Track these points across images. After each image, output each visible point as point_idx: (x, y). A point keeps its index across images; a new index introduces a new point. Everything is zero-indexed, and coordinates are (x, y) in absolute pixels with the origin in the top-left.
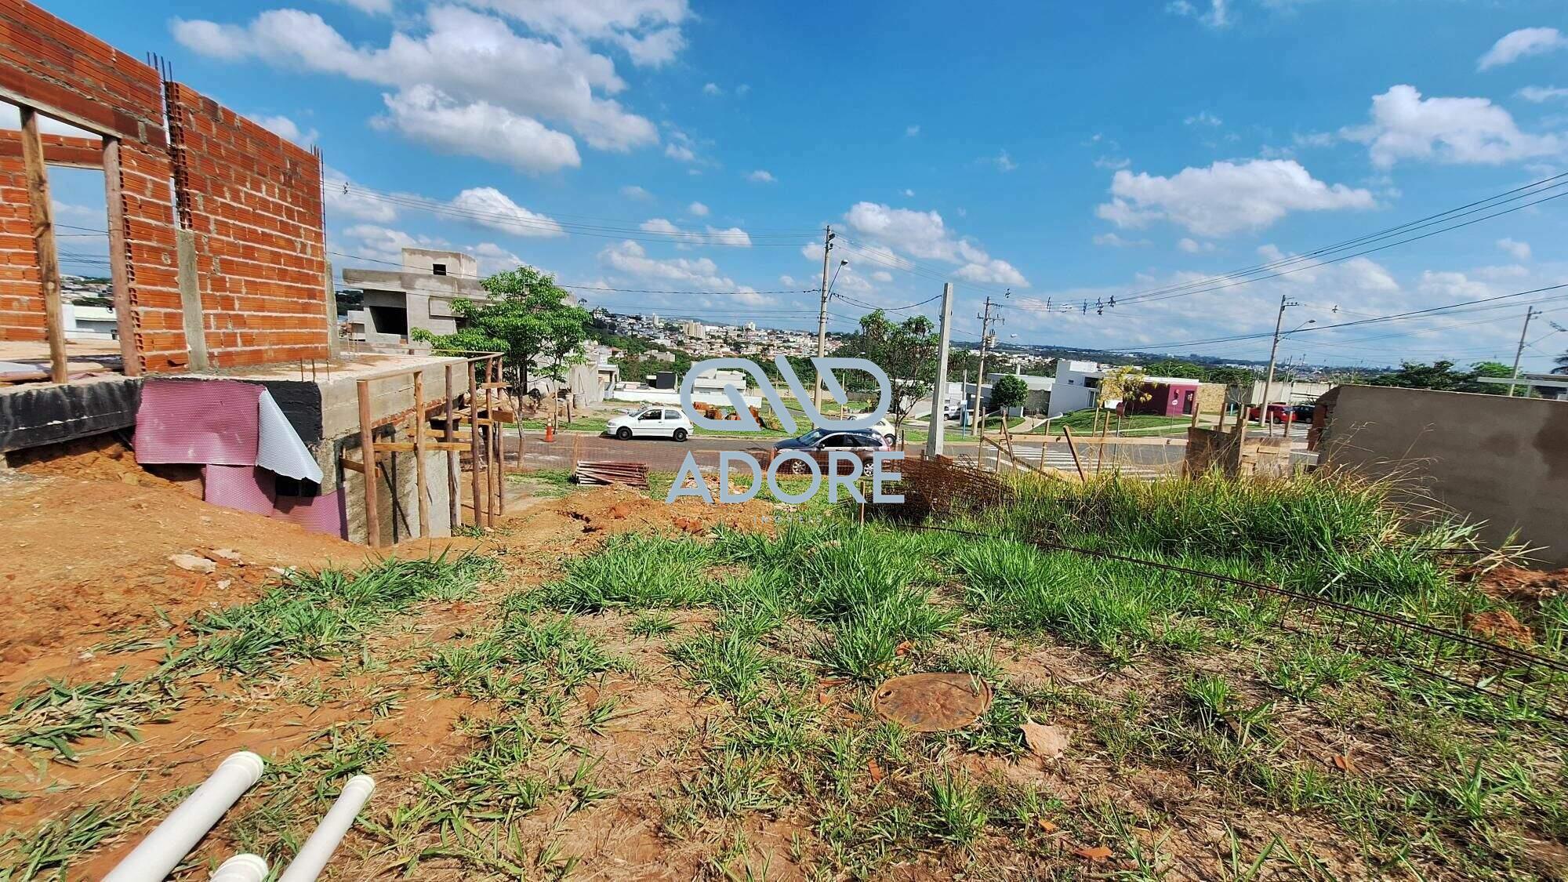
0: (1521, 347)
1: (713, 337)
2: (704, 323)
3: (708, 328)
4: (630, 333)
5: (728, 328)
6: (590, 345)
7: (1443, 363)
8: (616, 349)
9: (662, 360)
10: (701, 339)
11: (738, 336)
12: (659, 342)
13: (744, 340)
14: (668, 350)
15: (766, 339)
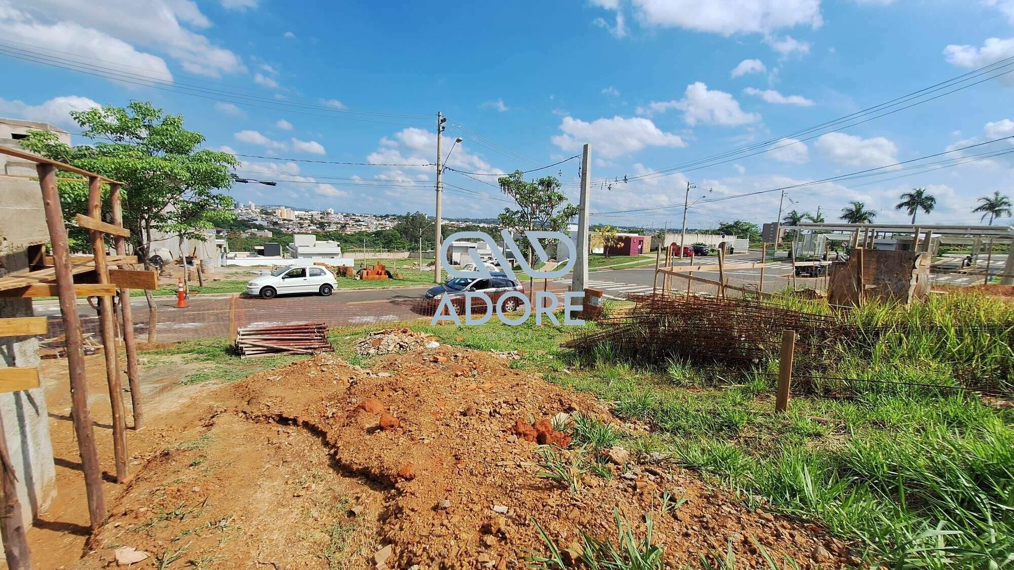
1: (301, 219)
2: (294, 209)
3: (297, 213)
4: (230, 217)
5: (313, 213)
8: (219, 229)
9: (260, 236)
10: (292, 221)
11: (321, 218)
12: (257, 223)
13: (326, 221)
14: (266, 229)
15: (343, 219)
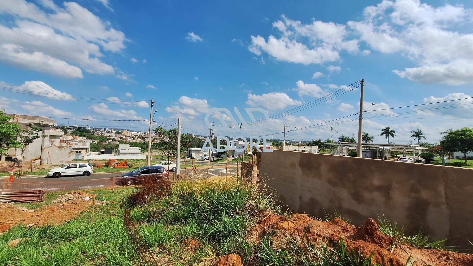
0: (331, 136)
1: (135, 136)
2: (131, 131)
3: (133, 133)
4: (101, 135)
5: (141, 133)
6: (82, 139)
7: (320, 140)
8: (94, 140)
9: (113, 144)
10: (130, 136)
11: (144, 135)
12: (113, 137)
13: (146, 137)
14: (116, 140)
15: (154, 136)
